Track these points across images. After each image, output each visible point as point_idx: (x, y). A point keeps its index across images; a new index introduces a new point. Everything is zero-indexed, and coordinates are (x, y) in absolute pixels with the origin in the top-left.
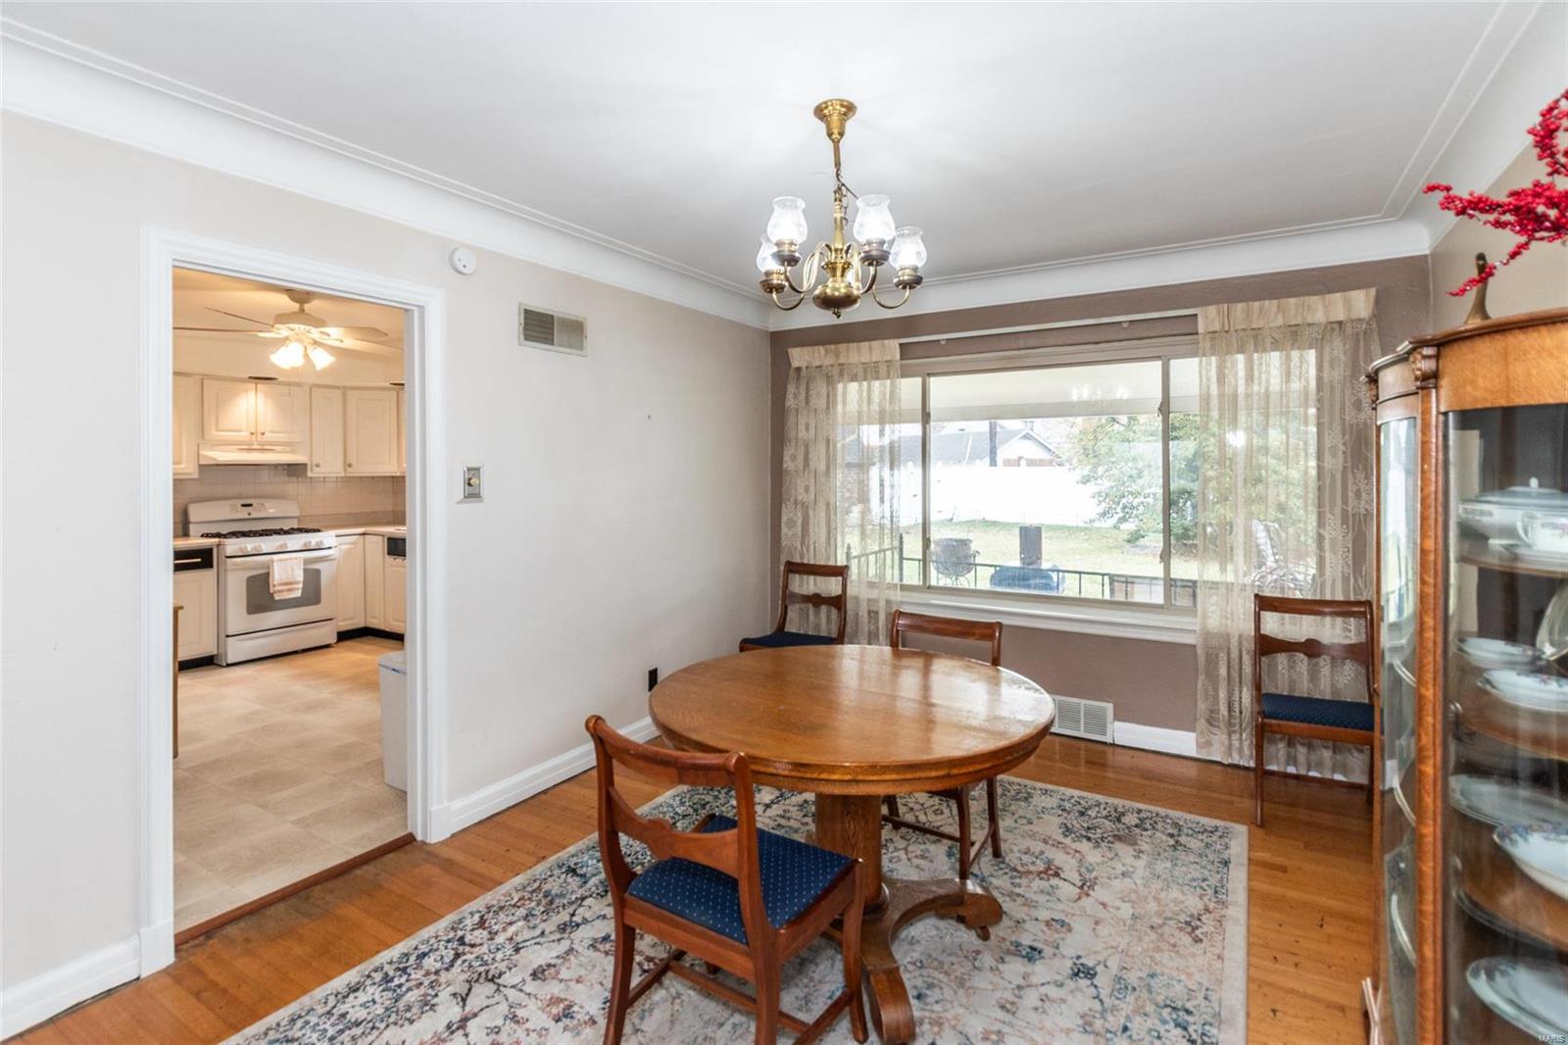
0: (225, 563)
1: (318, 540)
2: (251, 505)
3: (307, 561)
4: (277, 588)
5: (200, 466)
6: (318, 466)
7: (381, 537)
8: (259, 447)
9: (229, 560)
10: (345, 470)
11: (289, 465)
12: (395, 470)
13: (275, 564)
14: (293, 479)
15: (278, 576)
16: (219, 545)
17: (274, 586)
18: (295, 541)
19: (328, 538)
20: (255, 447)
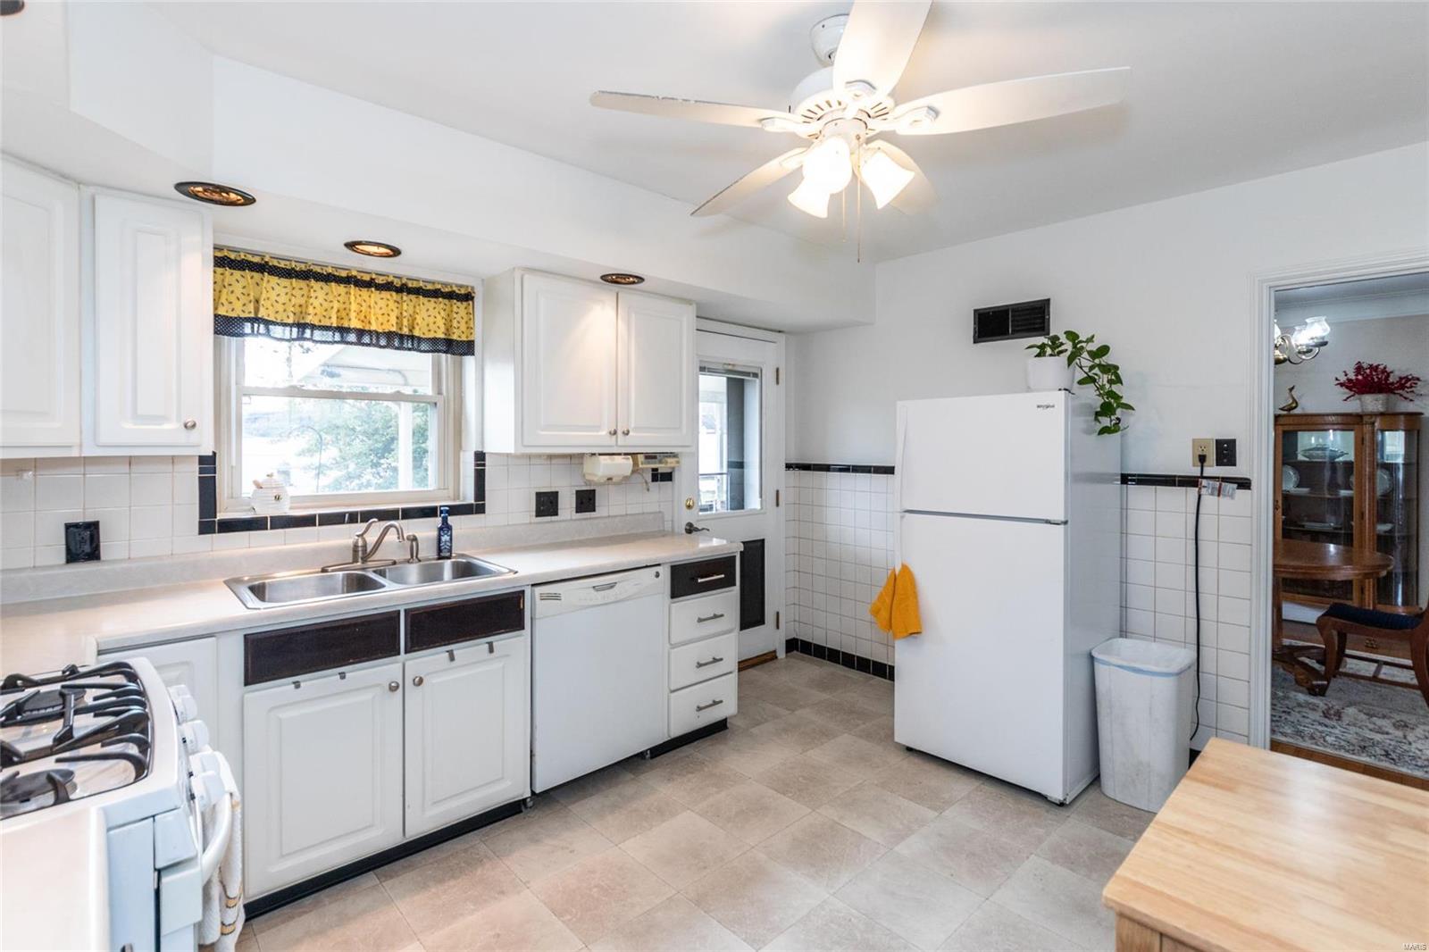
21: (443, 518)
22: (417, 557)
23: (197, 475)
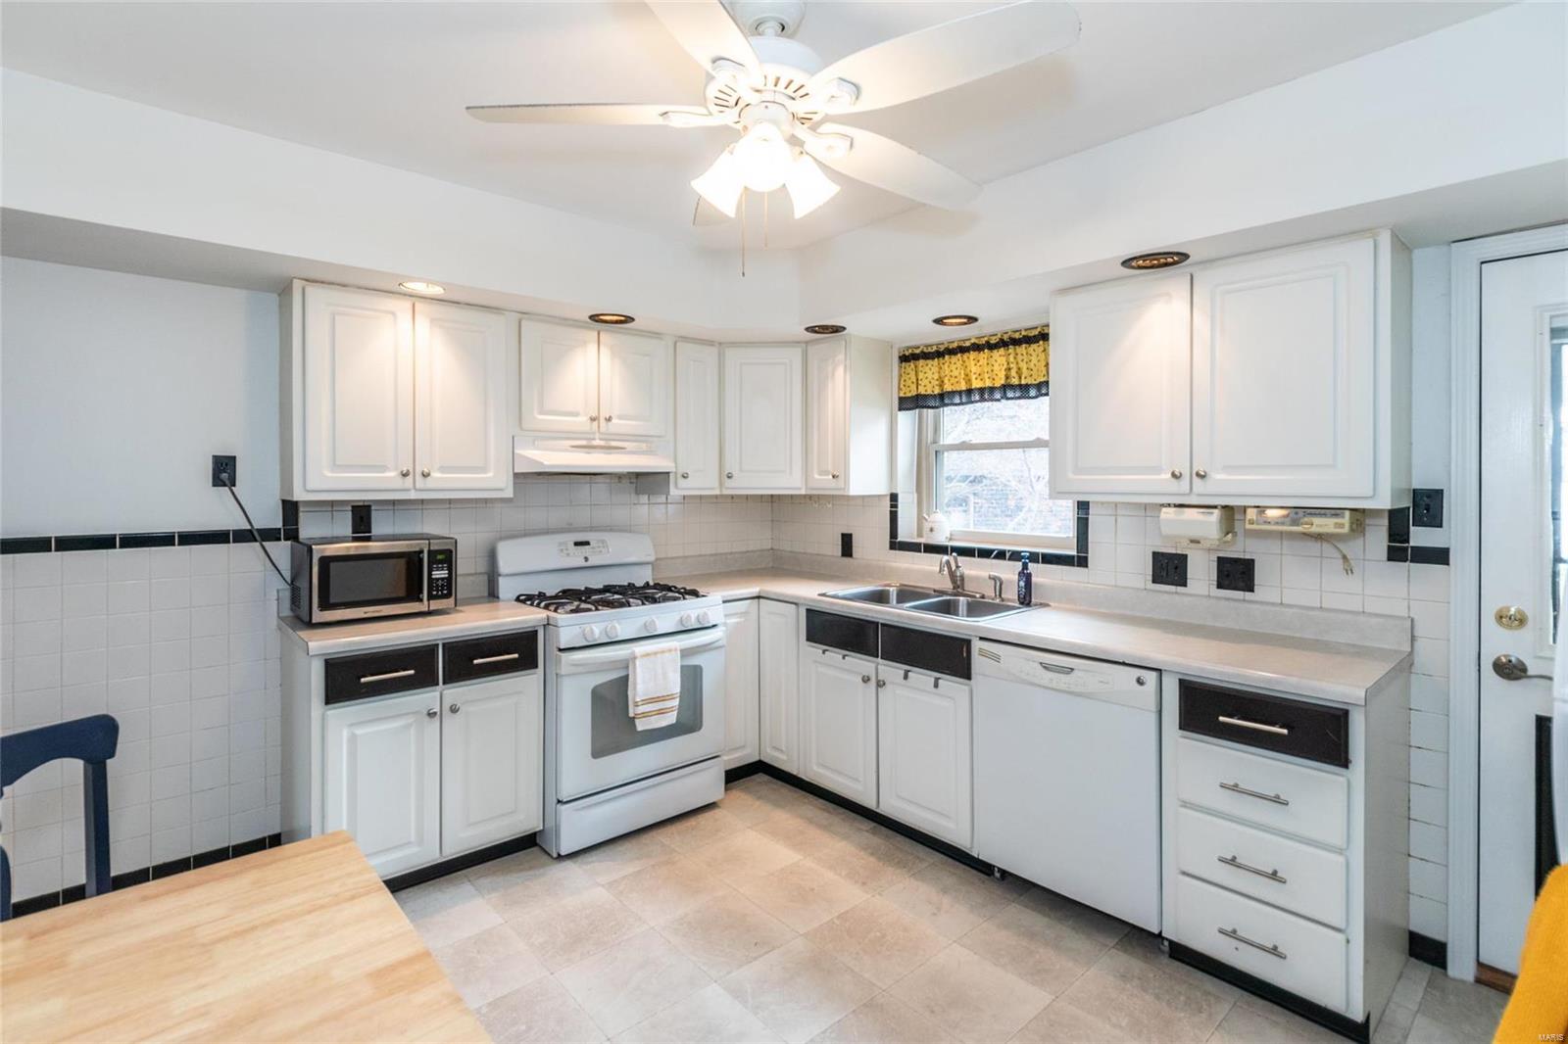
0: (558, 661)
1: (700, 611)
2: (587, 543)
3: (686, 653)
4: (641, 709)
5: (516, 475)
6: (685, 476)
7: (793, 606)
8: (602, 443)
9: (563, 655)
10: (721, 484)
11: (638, 475)
12: (799, 485)
13: (638, 662)
14: (644, 498)
15: (641, 688)
16: (547, 625)
17: (636, 705)
18: (665, 615)
19: (714, 605)
20: (597, 442)
21: (1023, 563)
22: (1000, 596)
23: (889, 509)
